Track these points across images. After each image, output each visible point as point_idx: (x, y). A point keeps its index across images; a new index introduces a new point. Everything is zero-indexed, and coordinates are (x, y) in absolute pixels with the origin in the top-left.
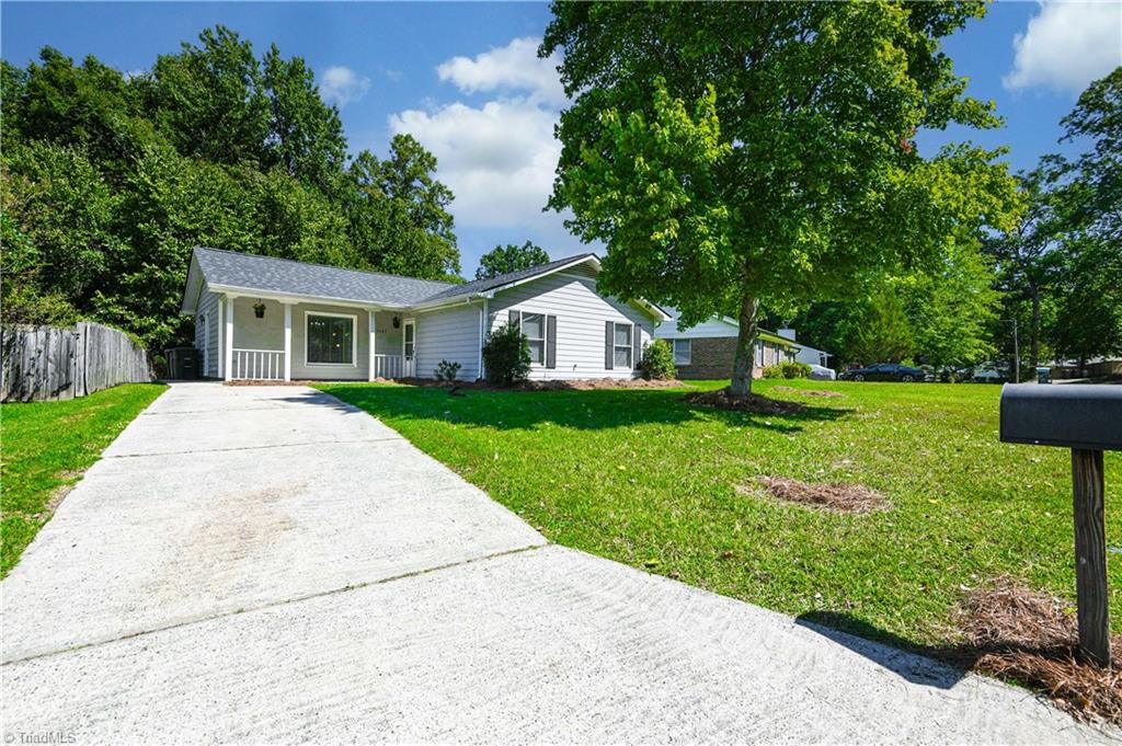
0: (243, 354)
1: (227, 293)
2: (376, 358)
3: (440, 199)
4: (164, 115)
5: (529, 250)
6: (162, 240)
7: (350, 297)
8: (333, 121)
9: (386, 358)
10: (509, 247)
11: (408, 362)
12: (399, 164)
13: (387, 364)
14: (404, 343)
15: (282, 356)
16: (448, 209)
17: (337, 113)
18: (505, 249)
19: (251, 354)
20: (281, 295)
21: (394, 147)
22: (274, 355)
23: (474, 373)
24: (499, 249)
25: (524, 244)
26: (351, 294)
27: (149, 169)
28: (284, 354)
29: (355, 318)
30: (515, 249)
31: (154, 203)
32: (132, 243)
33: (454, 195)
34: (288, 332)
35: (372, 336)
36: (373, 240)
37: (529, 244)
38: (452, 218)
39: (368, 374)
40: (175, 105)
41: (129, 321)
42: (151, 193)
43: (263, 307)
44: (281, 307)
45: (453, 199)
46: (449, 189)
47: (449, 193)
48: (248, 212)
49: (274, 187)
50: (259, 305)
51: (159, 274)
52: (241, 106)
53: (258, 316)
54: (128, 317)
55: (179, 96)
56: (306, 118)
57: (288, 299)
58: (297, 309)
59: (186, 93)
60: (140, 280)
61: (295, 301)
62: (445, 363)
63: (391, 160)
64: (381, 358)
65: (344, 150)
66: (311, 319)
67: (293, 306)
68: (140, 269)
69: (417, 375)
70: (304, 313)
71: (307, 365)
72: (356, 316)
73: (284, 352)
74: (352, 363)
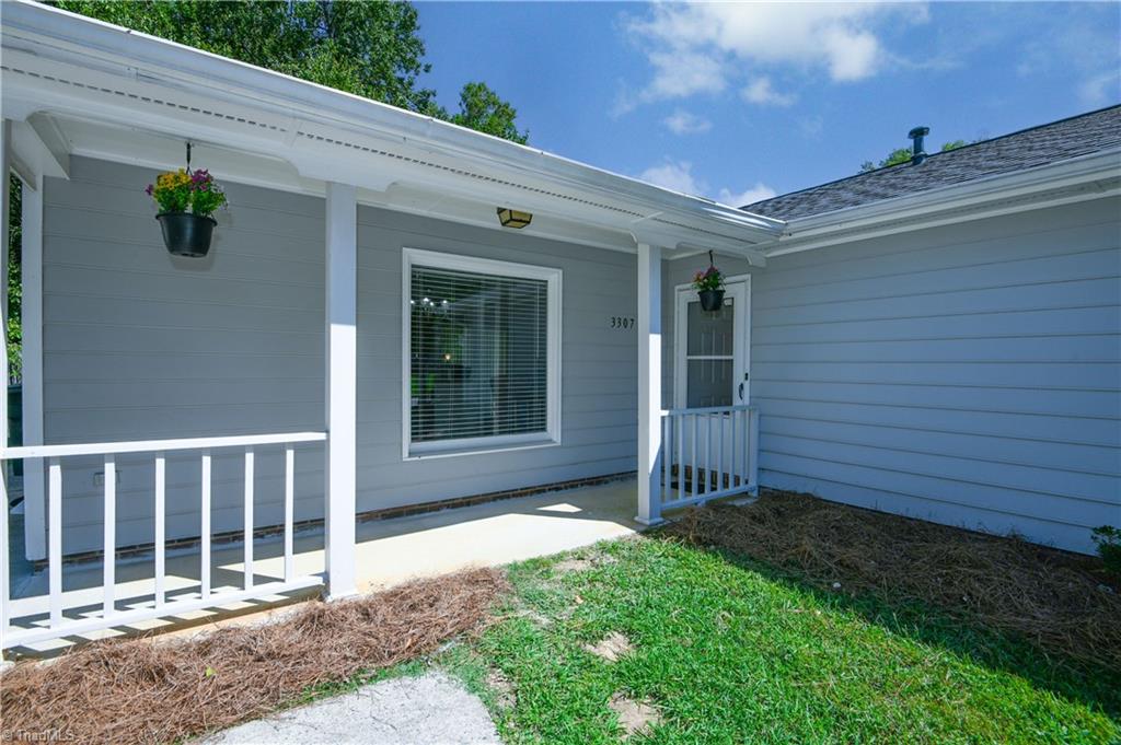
2: (662, 421)
14: (679, 358)
29: (554, 279)
34: (343, 342)
66: (426, 282)
69: (761, 469)
70: (401, 252)
71: (411, 454)
72: (561, 272)
73: (321, 436)
74: (544, 429)
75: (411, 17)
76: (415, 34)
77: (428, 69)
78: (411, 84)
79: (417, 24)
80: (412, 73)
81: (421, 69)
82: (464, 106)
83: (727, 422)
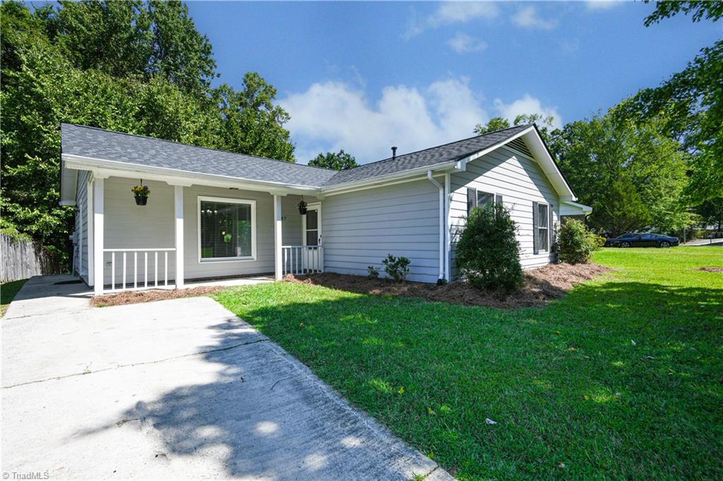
0: (119, 255)
1: (95, 170)
2: (283, 249)
3: (280, 119)
4: (63, 38)
5: (342, 156)
6: (45, 132)
7: (254, 177)
8: (205, 45)
9: (294, 249)
10: (328, 154)
11: (311, 252)
12: (249, 94)
13: (294, 254)
14: (305, 230)
15: (173, 255)
16: (285, 127)
17: (208, 40)
18: (325, 156)
19: (130, 255)
20: (170, 174)
21: (245, 82)
22: (161, 254)
23: (434, 271)
24: (321, 156)
25: (339, 152)
26: (254, 174)
27: (32, 65)
28: (174, 252)
29: (253, 204)
30: (333, 155)
31: (39, 97)
32: (18, 137)
33: (290, 116)
34: (180, 223)
35: (279, 225)
36: (242, 139)
37: (342, 152)
38: (288, 133)
39: (274, 267)
40: (71, 29)
41: (13, 214)
42: (35, 87)
43: (145, 191)
44: (168, 189)
45: (289, 119)
46: (286, 111)
47: (286, 114)
48: (131, 112)
49: (155, 90)
50: (140, 187)
51: (43, 166)
52: (127, 28)
53: (138, 203)
54: (11, 209)
55: (74, 23)
56: (183, 40)
57: (179, 178)
58: (191, 191)
59: (82, 22)
60: (24, 173)
61: (189, 181)
62: (392, 259)
63: (243, 91)
64: (288, 249)
65: (214, 69)
66: (205, 205)
67: (185, 188)
68: (24, 161)
69: (325, 267)
70: (197, 198)
71: (201, 261)
72: (255, 201)
73: (174, 249)
74: (251, 255)
75: (208, 49)
76: (210, 57)
77: (218, 76)
78: (209, 84)
79: (212, 51)
80: (210, 77)
81: (215, 75)
82: (245, 85)
83: (315, 252)
